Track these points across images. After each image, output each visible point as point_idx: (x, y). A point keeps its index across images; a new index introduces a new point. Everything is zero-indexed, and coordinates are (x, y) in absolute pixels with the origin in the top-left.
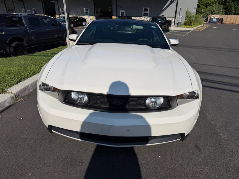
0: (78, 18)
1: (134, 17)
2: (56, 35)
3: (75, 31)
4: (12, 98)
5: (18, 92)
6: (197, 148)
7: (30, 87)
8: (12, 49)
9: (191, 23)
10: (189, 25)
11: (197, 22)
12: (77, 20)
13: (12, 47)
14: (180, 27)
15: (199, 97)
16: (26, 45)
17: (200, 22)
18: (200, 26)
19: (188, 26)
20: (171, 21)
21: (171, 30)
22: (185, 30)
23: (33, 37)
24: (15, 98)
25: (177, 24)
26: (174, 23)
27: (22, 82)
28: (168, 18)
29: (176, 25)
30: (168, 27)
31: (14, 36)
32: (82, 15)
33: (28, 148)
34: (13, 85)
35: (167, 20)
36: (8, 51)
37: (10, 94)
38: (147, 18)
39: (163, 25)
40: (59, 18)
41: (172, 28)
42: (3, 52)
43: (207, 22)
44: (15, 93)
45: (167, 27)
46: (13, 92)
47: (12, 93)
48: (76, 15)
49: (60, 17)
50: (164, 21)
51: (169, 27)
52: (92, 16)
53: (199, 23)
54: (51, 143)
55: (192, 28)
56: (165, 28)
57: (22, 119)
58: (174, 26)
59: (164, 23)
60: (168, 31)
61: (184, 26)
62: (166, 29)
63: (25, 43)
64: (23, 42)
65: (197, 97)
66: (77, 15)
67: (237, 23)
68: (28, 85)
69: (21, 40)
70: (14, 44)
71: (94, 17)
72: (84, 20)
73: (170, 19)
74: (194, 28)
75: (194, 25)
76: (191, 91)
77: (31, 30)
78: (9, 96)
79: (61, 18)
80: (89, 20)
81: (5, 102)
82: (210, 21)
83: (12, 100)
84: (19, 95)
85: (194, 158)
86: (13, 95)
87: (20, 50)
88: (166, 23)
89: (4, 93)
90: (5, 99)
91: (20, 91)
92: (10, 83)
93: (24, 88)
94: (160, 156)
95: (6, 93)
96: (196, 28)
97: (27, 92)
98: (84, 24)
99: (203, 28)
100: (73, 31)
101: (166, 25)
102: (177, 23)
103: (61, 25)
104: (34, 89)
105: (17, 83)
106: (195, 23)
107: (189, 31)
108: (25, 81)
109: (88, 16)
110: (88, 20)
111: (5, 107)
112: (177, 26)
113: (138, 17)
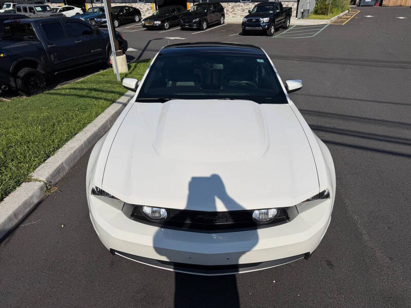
0: (126, 8)
1: (225, 2)
2: (93, 51)
3: (123, 40)
4: (41, 188)
5: (48, 178)
6: (329, 264)
7: (65, 165)
8: (19, 82)
9: (326, 9)
10: (323, 13)
11: (337, 6)
12: (125, 11)
13: (19, 77)
14: (308, 17)
15: (331, 195)
16: (43, 72)
17: (343, 7)
18: (342, 14)
19: (321, 16)
20: (291, 8)
21: (292, 26)
22: (316, 24)
23: (52, 56)
24: (45, 189)
25: (303, 13)
26: (295, 12)
27: (52, 157)
28: (286, 3)
29: (300, 15)
30: (285, 21)
31: (20, 59)
32: (133, 3)
33: (81, 278)
34: (39, 164)
35: (284, 6)
36: (14, 85)
37: (37, 182)
38: (248, 5)
39: (277, 18)
40: (91, 10)
41: (294, 21)
42: (5, 88)
43: (355, 5)
44: (44, 180)
45: (283, 20)
46: (41, 179)
47: (40, 181)
48: (121, 3)
49: (93, 8)
50: (278, 11)
51: (288, 21)
52: (150, 4)
53: (340, 9)
54: (113, 267)
55: (328, 19)
56: (281, 23)
57: (63, 226)
58: (296, 17)
59: (278, 15)
60: (286, 28)
61: (314, 16)
62: (283, 24)
63: (40, 69)
64: (36, 68)
65: (328, 196)
66: (123, 3)
67: (409, 4)
68: (63, 163)
69: (34, 64)
70: (22, 73)
71: (155, 6)
72: (137, 12)
73: (290, 6)
74: (332, 19)
75: (332, 13)
76: (318, 193)
77: (49, 46)
78: (36, 188)
79: (96, 10)
80: (146, 11)
81: (32, 197)
82: (360, 3)
83: (41, 192)
84: (50, 182)
85: (324, 282)
86: (42, 183)
87: (32, 83)
88: (282, 13)
89: (28, 182)
90: (32, 192)
91: (51, 175)
92: (33, 161)
93: (57, 169)
94: (274, 281)
95: (31, 181)
96: (334, 18)
97: (62, 175)
98: (137, 19)
99: (348, 19)
100: (121, 40)
101: (283, 18)
102: (302, 11)
103: (99, 32)
104: (72, 166)
105: (45, 160)
106: (335, 10)
107: (323, 25)
108: (56, 155)
109: (143, 4)
110: (144, 10)
111: (32, 206)
112: (303, 17)
113: (232, 2)
